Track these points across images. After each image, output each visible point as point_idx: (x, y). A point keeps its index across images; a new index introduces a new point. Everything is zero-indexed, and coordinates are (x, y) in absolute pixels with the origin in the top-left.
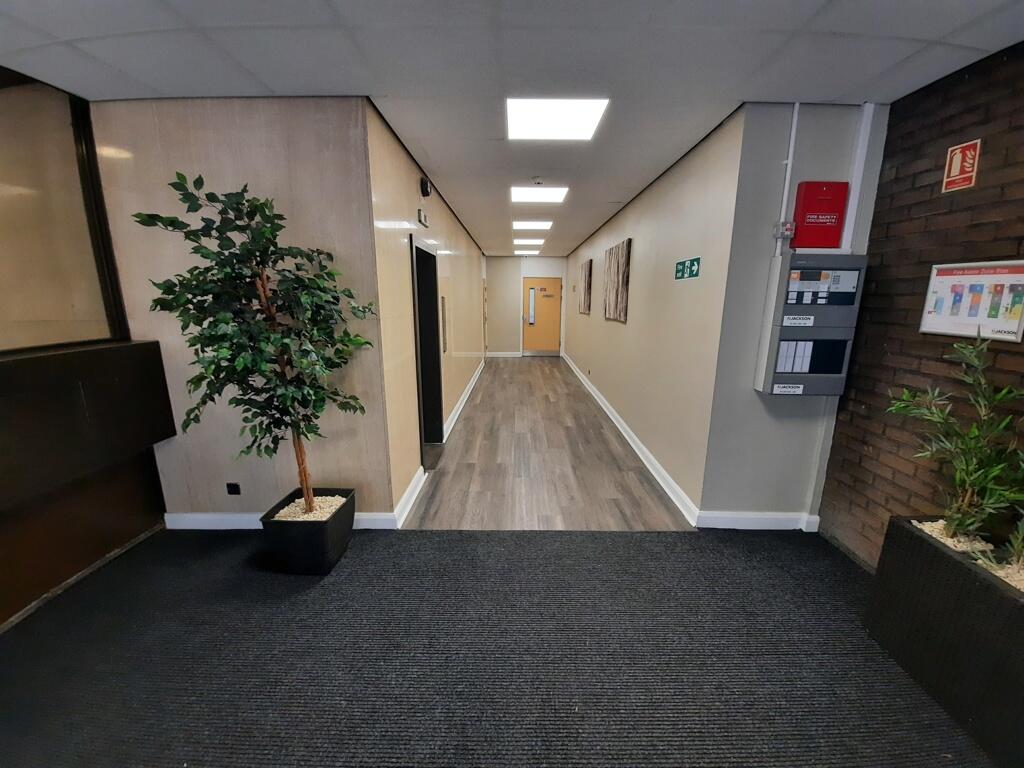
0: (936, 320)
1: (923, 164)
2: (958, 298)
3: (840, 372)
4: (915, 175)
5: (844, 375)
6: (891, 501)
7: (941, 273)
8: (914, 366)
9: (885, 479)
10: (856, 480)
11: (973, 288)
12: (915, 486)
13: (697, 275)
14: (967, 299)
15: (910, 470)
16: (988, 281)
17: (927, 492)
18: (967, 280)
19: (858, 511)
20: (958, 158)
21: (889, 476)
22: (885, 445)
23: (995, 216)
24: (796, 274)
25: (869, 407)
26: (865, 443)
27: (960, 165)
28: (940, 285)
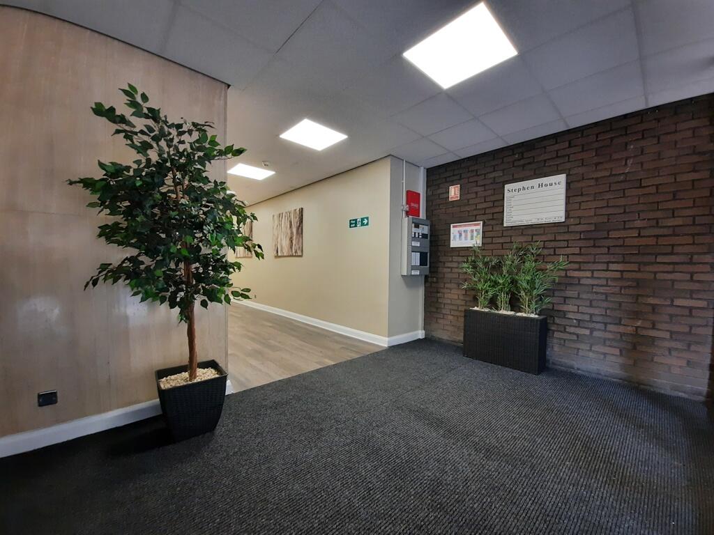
0: (455, 243)
1: (440, 191)
2: (460, 235)
3: (426, 265)
4: (439, 194)
5: (428, 266)
6: (452, 311)
7: (454, 227)
8: (450, 260)
9: (448, 304)
10: (437, 308)
11: (464, 231)
12: (459, 302)
13: (367, 224)
14: (463, 235)
15: (456, 297)
16: (469, 228)
17: (463, 303)
18: (462, 229)
19: (441, 321)
20: (453, 190)
21: (449, 302)
22: (445, 291)
23: (467, 208)
24: (413, 225)
25: (437, 278)
26: (438, 292)
27: (454, 192)
28: (454, 231)
